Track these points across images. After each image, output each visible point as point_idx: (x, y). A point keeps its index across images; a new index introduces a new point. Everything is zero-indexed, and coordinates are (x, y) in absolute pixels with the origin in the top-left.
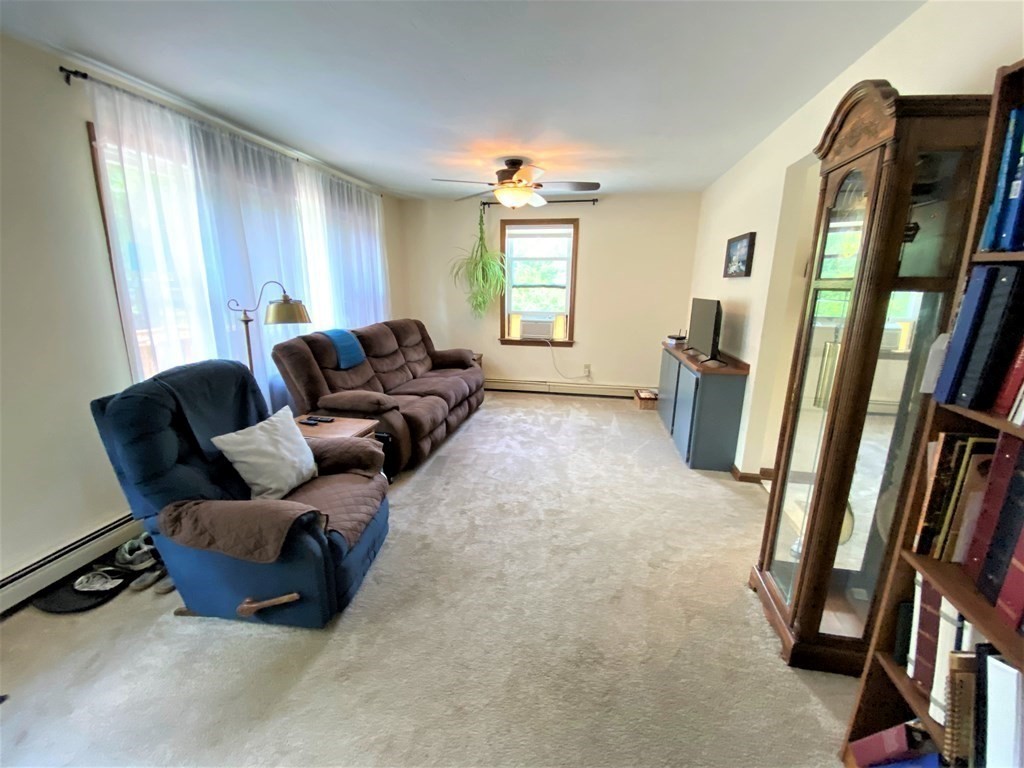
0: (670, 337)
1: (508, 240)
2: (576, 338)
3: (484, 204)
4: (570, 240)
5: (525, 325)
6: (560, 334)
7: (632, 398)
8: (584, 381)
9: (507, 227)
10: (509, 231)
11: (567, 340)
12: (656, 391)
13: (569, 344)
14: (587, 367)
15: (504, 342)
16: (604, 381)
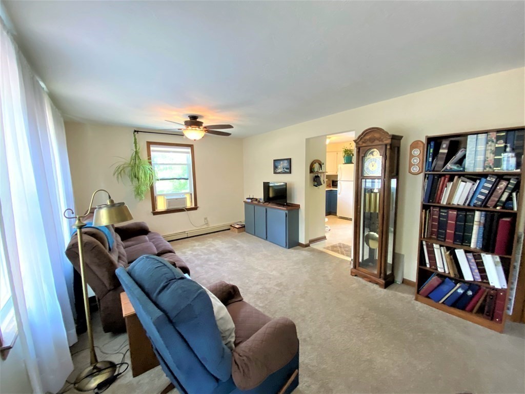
0: (247, 199)
1: (152, 154)
2: (198, 205)
3: (135, 131)
4: (190, 156)
5: (169, 202)
6: (189, 204)
7: (229, 229)
8: (205, 226)
9: (151, 145)
10: (152, 148)
11: (193, 206)
12: (244, 223)
13: (195, 208)
14: (206, 219)
15: (155, 213)
16: (215, 225)
